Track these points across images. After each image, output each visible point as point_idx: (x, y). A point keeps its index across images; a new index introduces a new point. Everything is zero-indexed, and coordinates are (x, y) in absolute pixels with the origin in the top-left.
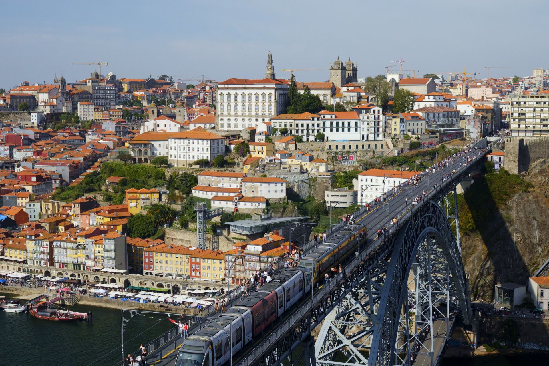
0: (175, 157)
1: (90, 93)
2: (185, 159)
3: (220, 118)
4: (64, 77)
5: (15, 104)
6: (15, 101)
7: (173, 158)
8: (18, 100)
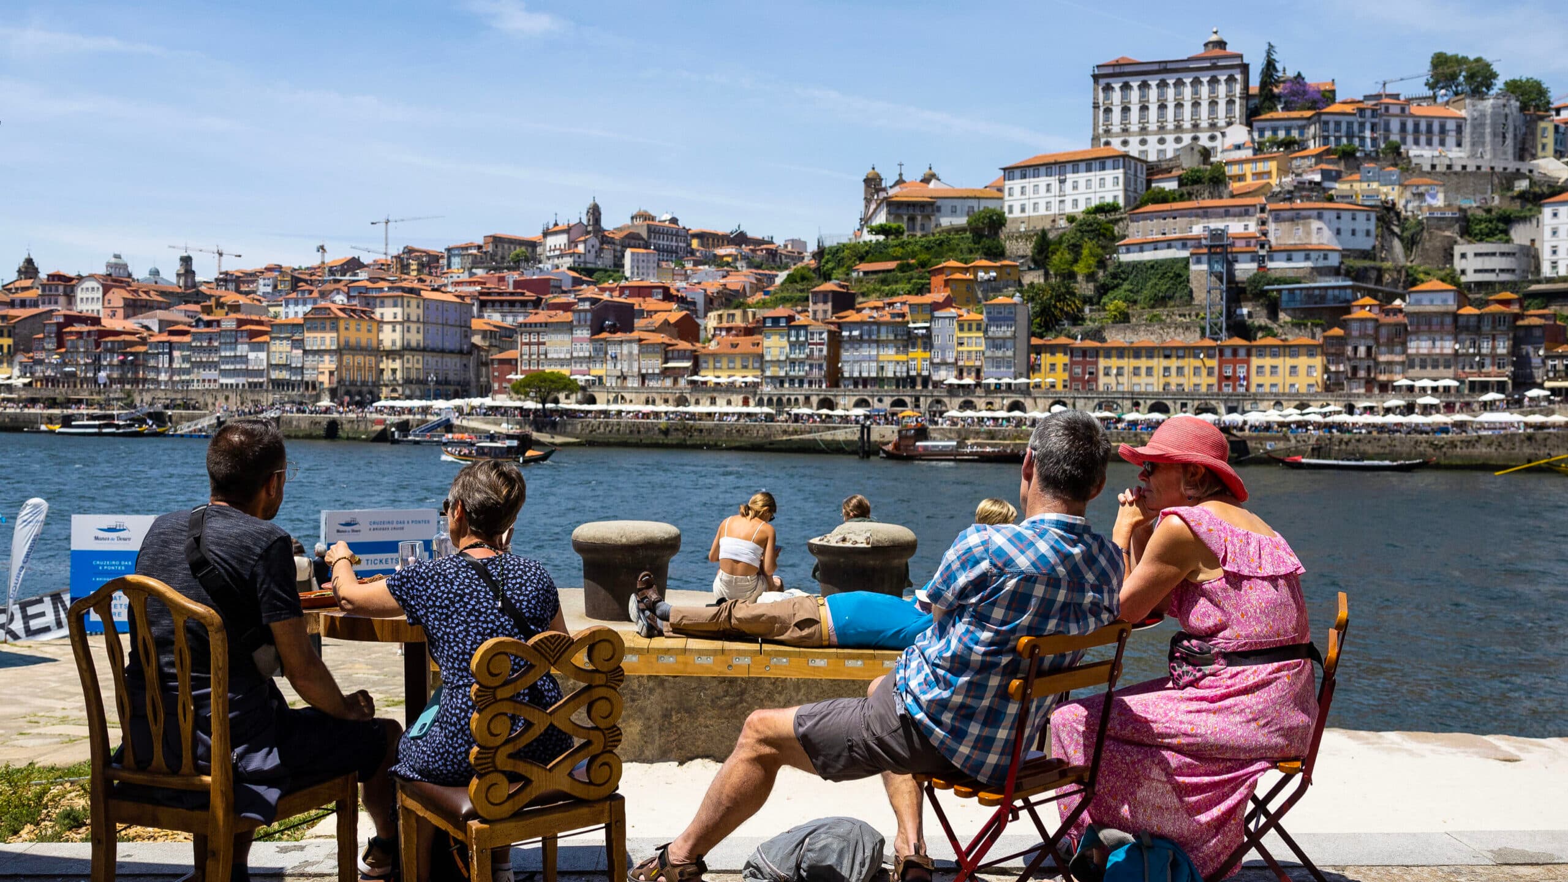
0: (1023, 210)
1: (643, 239)
2: (1052, 212)
3: (1103, 140)
4: (597, 201)
5: (500, 253)
6: (500, 248)
7: (1017, 213)
8: (506, 246)
